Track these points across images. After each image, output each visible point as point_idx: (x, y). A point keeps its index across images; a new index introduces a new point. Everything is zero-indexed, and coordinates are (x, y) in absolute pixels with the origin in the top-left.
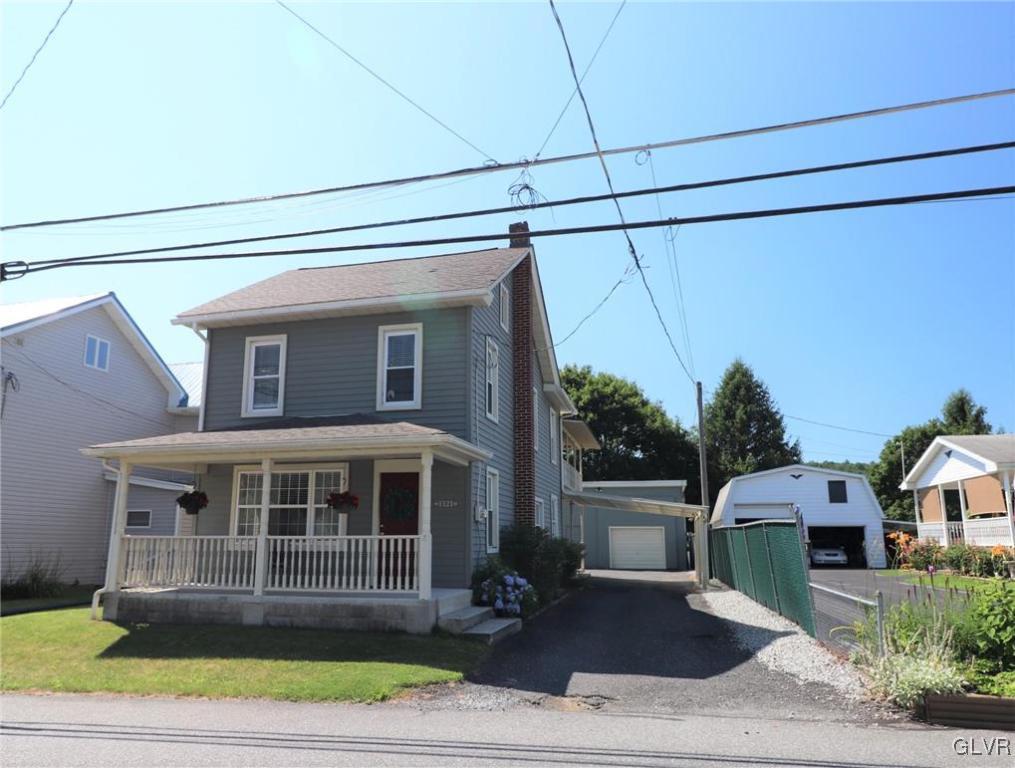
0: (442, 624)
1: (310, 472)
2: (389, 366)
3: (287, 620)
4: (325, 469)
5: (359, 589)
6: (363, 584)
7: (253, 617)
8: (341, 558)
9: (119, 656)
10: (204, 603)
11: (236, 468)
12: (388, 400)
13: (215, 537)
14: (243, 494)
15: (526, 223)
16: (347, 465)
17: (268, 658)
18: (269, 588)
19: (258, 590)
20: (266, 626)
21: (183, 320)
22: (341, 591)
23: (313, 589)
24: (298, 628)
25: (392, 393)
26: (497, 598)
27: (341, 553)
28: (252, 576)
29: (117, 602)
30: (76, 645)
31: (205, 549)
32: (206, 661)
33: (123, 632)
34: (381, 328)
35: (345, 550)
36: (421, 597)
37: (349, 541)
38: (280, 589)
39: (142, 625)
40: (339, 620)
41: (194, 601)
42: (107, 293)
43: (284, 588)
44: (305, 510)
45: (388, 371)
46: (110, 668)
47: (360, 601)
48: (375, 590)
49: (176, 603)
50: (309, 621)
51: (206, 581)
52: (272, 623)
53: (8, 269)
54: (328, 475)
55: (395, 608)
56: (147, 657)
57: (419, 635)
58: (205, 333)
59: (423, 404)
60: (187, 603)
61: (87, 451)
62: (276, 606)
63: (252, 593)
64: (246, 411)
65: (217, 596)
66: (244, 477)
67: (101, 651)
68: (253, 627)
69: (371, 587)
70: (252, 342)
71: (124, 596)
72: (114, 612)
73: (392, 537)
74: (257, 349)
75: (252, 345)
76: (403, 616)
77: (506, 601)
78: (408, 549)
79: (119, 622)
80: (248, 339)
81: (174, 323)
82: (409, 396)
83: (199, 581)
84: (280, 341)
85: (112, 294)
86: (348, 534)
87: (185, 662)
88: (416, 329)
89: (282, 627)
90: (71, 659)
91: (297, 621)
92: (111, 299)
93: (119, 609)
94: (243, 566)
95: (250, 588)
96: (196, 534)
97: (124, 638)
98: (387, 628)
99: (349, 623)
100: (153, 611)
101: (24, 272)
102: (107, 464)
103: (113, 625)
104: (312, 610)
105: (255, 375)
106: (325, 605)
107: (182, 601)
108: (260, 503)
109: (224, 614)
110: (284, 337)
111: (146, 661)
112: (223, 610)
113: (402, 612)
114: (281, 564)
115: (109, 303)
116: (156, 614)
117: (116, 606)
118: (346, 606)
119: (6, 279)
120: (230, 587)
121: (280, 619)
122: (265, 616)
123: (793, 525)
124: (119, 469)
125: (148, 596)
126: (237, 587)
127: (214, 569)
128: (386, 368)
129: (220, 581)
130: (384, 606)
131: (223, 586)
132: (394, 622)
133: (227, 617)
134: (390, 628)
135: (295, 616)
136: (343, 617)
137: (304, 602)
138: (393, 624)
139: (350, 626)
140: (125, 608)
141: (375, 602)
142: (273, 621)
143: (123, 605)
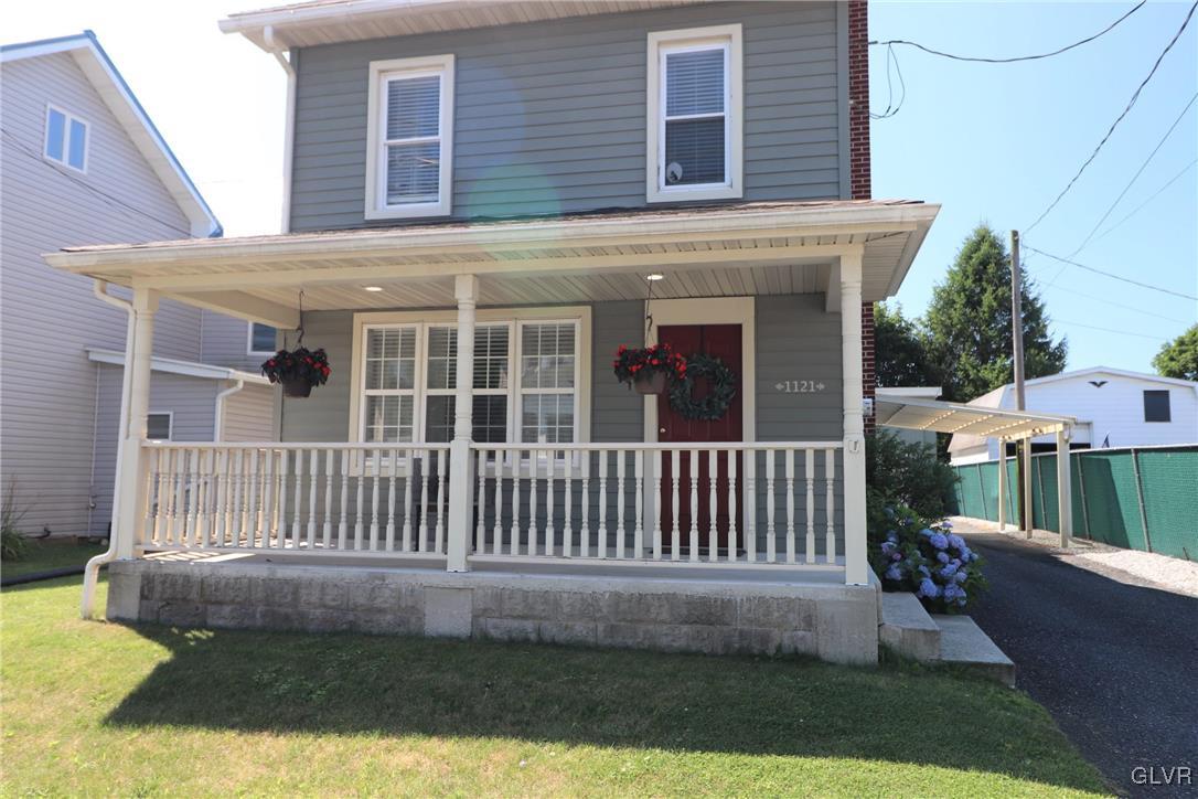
0: (893, 641)
1: (511, 325)
2: (669, 113)
3: (529, 625)
4: (541, 319)
7: (447, 619)
9: (161, 721)
10: (335, 586)
11: (357, 318)
12: (668, 183)
14: (374, 369)
16: (588, 309)
18: (480, 556)
19: (456, 559)
20: (480, 642)
23: (584, 558)
24: (554, 644)
25: (677, 169)
26: (922, 574)
27: (577, 483)
28: (439, 529)
29: (139, 583)
30: (52, 687)
31: (298, 471)
32: (384, 743)
33: (159, 654)
34: (654, 38)
36: (850, 582)
39: (197, 633)
40: (651, 627)
41: (310, 583)
42: (80, 32)
43: (514, 556)
44: (503, 398)
45: (668, 124)
46: (141, 757)
47: (700, 588)
49: (272, 588)
50: (581, 629)
51: (303, 536)
52: (494, 633)
54: (549, 331)
55: (789, 603)
56: (233, 727)
57: (853, 667)
58: (287, 55)
59: (745, 189)
60: (295, 586)
61: (61, 259)
62: (499, 596)
63: (442, 565)
64: (375, 208)
65: (363, 572)
66: (374, 337)
67: (114, 704)
68: (450, 644)
69: (649, 551)
70: (381, 72)
71: (153, 570)
72: (132, 607)
73: (770, 447)
74: (391, 83)
75: (382, 77)
76: (809, 623)
77: (940, 581)
79: (147, 627)
80: (375, 66)
81: (226, 29)
82: (717, 175)
83: (288, 535)
84: (440, 69)
85: (89, 34)
86: (593, 439)
87: (330, 746)
88: (729, 37)
89: (514, 643)
90: (40, 727)
91: (551, 630)
92: (87, 42)
93: (143, 597)
95: (437, 555)
96: (281, 441)
97: (162, 669)
98: (771, 651)
99: (680, 636)
100: (220, 603)
102: (104, 291)
103: (131, 633)
104: (588, 606)
105: (389, 138)
106: (617, 595)
107: (284, 582)
109: (381, 611)
110: (449, 60)
111: (230, 736)
112: (378, 603)
113: (809, 615)
115: (86, 51)
116: (227, 610)
117: (137, 592)
118: (670, 599)
120: (389, 552)
121: (516, 624)
122: (475, 617)
124: (132, 304)
125: (207, 571)
126: (406, 552)
128: (664, 118)
130: (762, 600)
131: (373, 552)
132: (787, 636)
133: (389, 617)
134: (779, 648)
135: (546, 618)
136: (663, 622)
137: (567, 587)
138: (786, 642)
139: (680, 643)
140: (157, 595)
141: (738, 589)
142: (496, 627)
143: (151, 590)
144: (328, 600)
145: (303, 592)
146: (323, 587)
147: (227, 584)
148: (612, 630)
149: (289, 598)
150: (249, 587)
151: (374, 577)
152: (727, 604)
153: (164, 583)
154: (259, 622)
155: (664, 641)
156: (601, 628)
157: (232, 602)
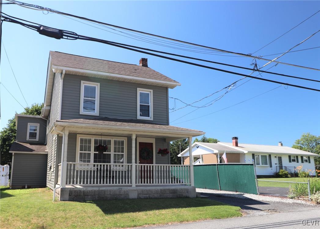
1: (112, 139)
3: (148, 196)
7: (133, 195)
10: (112, 191)
16: (127, 138)
18: (137, 184)
19: (134, 184)
20: (139, 199)
24: (152, 198)
28: (130, 179)
29: (69, 192)
36: (192, 186)
50: (156, 196)
52: (141, 197)
55: (185, 189)
60: (105, 191)
62: (142, 191)
63: (131, 186)
65: (117, 188)
68: (133, 200)
71: (72, 189)
72: (67, 198)
76: (188, 192)
89: (146, 198)
91: (151, 196)
93: (70, 195)
94: (126, 176)
95: (130, 184)
99: (171, 195)
100: (88, 195)
104: (157, 192)
106: (161, 190)
107: (102, 190)
109: (121, 195)
112: (121, 193)
114: (145, 175)
117: (68, 194)
118: (169, 189)
119: (63, 38)
121: (145, 195)
122: (138, 195)
132: (185, 194)
133: (123, 196)
134: (184, 196)
135: (150, 194)
136: (168, 194)
137: (153, 189)
138: (185, 195)
139: (171, 197)
140: (73, 195)
141: (178, 188)
142: (142, 196)
143: (72, 194)
144: (111, 194)
145: (106, 192)
146: (110, 191)
147: (90, 192)
148: (160, 196)
149: (103, 193)
150: (94, 192)
151: (120, 189)
152: (177, 190)
153: (75, 192)
154: (97, 199)
155: (169, 196)
156: (159, 195)
157: (91, 195)
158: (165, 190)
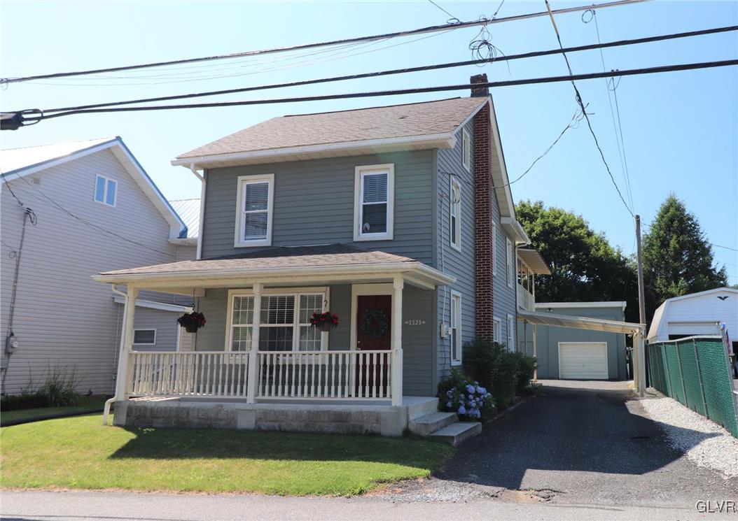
0: (412, 428)
1: (295, 295)
2: (364, 202)
3: (276, 424)
4: (308, 292)
5: (339, 397)
6: (343, 393)
7: (246, 422)
8: (323, 370)
9: (128, 457)
10: (204, 410)
11: (230, 292)
12: (363, 232)
13: (213, 352)
14: (236, 315)
15: (485, 75)
16: (328, 288)
17: (260, 458)
18: (260, 397)
19: (250, 398)
20: (258, 430)
21: (182, 161)
22: (323, 399)
23: (299, 397)
24: (285, 432)
25: (367, 225)
26: (460, 404)
27: (323, 366)
28: (245, 386)
29: (126, 410)
30: (90, 448)
31: (203, 363)
32: (204, 461)
33: (132, 436)
34: (358, 168)
35: (327, 363)
36: (393, 405)
37: (330, 356)
38: (270, 398)
39: (148, 429)
40: (321, 424)
41: (194, 409)
42: (115, 138)
43: (273, 397)
44: (292, 328)
45: (364, 206)
46: (120, 467)
47: (339, 408)
48: (353, 398)
49: (179, 410)
50: (295, 425)
51: (204, 391)
52: (263, 428)
53: (25, 116)
54: (312, 298)
55: (371, 413)
56: (153, 458)
57: (391, 437)
58: (201, 172)
59: (394, 235)
60: (188, 410)
61: (98, 278)
62: (265, 413)
63: (244, 401)
64: (239, 242)
65: (214, 404)
66: (237, 299)
67: (112, 453)
68: (246, 431)
69: (350, 396)
70: (243, 180)
71: (132, 404)
72: (123, 420)
73: (368, 352)
74: (248, 186)
75: (243, 183)
76: (378, 420)
77: (468, 407)
78: (382, 363)
79: (128, 427)
80: (240, 178)
81: (174, 164)
82: (382, 228)
83: (198, 391)
84: (268, 179)
85: (118, 138)
86: (329, 350)
87: (186, 462)
88: (388, 169)
89: (271, 431)
90: (86, 460)
91: (284, 426)
92: (117, 142)
93: (128, 416)
94: (237, 377)
95: (243, 397)
96: (196, 350)
97: (132, 441)
98: (364, 432)
99: (330, 427)
100: (158, 418)
101: (39, 119)
102: (116, 288)
103: (123, 429)
104: (298, 416)
105: (246, 210)
106: (309, 412)
107: (183, 408)
108: (251, 323)
109: (221, 420)
110: (272, 176)
111: (152, 461)
112: (219, 416)
113: (377, 417)
114: (271, 376)
115: (117, 147)
116: (161, 420)
117: (125, 414)
118: (328, 412)
119: (23, 125)
120: (225, 396)
121: (271, 424)
122: (256, 421)
123: (720, 340)
124: (126, 293)
125: (153, 405)
126: (232, 396)
127: (211, 380)
128: (362, 203)
129: (217, 391)
130: (361, 412)
131: (219, 396)
132: (370, 426)
133: (224, 422)
134: (367, 430)
135: (282, 421)
136: (325, 422)
137: (291, 409)
138: (369, 428)
139: (331, 430)
140: (133, 415)
141: (353, 408)
142: (264, 425)
143: (131, 413)
144: (200, 416)
145: (191, 412)
146: (199, 410)
147: (161, 410)
148: (307, 425)
149: (185, 415)
150: (170, 410)
151: (218, 406)
152: (348, 414)
153: (136, 410)
154: (173, 425)
155: (325, 429)
156: (303, 424)
157: (163, 417)
158: (318, 413)
